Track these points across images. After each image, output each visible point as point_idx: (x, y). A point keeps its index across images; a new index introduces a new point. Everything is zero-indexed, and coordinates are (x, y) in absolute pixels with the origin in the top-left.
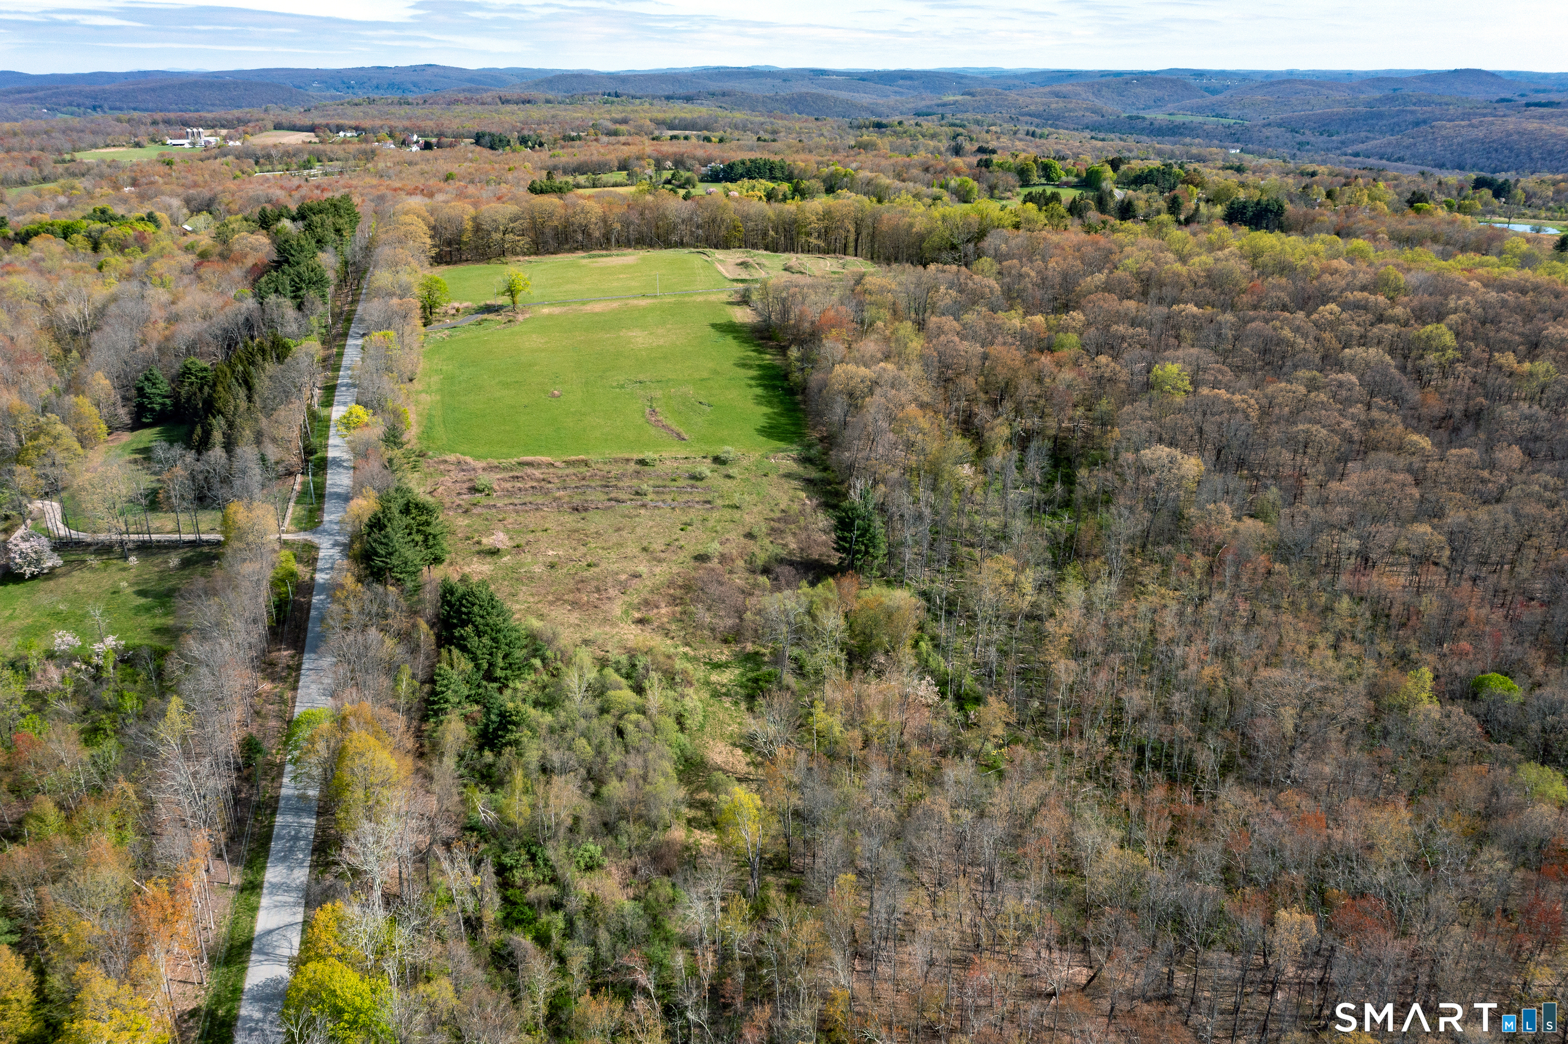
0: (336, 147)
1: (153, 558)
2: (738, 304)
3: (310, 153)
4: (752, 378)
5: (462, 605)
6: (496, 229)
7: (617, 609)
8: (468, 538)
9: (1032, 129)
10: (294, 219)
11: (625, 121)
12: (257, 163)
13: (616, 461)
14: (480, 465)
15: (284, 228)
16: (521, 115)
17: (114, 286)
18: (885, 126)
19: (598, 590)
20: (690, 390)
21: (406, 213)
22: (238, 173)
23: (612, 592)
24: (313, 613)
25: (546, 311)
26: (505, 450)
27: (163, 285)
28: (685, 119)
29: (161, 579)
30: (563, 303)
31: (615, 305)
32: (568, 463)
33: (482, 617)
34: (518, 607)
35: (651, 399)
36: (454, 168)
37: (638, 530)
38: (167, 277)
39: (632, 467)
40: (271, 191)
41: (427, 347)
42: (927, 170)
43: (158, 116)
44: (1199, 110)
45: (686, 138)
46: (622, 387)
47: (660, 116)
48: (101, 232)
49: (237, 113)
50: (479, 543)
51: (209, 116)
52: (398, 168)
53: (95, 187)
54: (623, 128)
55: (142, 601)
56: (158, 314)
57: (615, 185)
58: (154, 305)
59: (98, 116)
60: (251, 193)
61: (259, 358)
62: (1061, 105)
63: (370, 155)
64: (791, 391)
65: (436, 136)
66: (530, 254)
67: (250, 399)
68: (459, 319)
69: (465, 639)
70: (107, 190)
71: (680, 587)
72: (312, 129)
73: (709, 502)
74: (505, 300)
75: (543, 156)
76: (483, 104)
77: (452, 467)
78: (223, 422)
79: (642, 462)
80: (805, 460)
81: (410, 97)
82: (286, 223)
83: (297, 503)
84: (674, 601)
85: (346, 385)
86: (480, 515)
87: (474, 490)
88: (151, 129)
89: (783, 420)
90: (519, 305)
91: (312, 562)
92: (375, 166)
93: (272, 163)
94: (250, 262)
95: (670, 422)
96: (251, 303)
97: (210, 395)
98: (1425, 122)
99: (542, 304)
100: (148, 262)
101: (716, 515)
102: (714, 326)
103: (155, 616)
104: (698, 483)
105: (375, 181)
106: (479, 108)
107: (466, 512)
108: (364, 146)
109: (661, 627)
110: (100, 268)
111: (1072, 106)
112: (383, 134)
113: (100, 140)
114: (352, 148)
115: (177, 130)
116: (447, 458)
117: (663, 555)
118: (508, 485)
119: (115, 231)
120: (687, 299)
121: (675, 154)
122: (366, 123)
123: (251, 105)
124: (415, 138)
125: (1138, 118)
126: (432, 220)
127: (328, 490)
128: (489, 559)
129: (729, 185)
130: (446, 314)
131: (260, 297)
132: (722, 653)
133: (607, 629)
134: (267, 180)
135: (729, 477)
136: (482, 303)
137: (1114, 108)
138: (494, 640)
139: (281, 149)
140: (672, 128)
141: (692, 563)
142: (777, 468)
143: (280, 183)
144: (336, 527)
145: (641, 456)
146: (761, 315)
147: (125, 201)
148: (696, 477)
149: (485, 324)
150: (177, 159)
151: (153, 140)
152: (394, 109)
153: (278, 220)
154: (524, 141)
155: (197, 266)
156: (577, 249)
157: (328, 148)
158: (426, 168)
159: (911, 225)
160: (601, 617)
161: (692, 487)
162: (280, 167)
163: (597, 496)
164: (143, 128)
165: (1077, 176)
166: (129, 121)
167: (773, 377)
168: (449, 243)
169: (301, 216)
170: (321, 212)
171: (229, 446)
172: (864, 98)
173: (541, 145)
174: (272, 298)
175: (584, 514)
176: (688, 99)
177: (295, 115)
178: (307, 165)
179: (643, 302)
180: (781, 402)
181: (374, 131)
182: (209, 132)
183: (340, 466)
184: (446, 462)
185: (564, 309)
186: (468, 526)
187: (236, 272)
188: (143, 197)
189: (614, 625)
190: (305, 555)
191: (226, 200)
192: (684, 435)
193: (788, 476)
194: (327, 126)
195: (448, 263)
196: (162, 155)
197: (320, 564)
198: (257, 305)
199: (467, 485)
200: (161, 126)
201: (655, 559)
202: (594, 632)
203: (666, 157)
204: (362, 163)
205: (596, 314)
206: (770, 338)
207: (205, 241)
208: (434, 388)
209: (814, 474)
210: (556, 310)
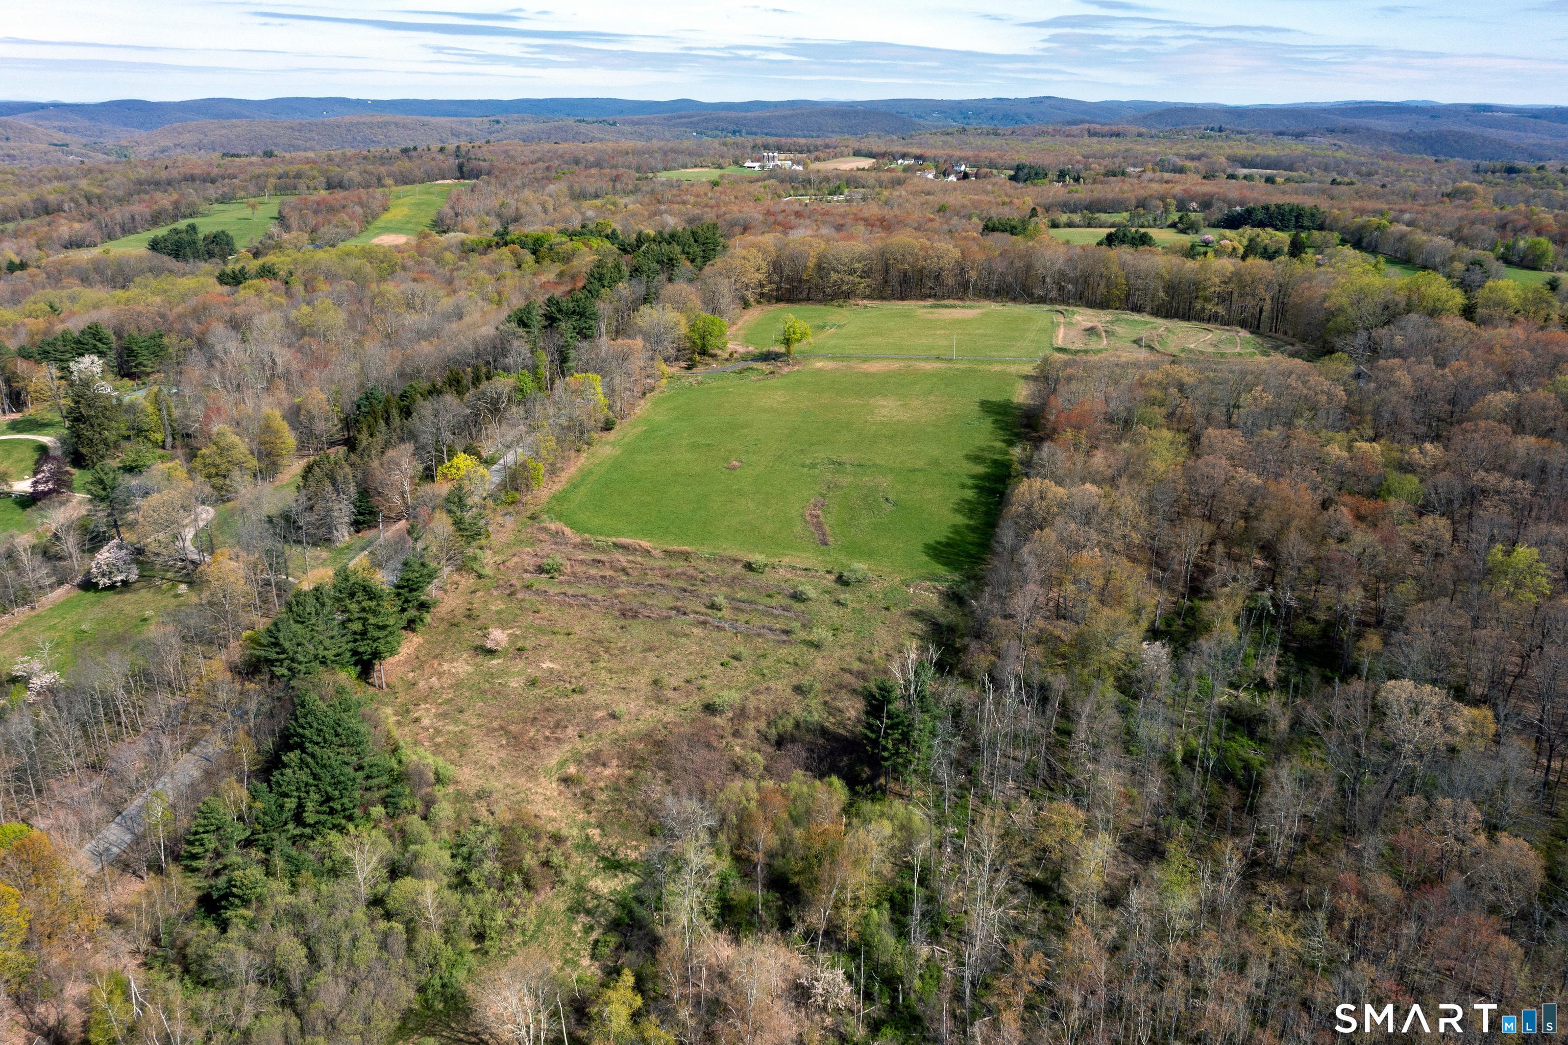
0: (882, 174)
2: (1032, 379)
3: (852, 179)
4: (974, 477)
6: (837, 269)
7: (555, 757)
11: (1200, 157)
13: (723, 559)
14: (575, 539)
16: (1093, 148)
18: (1518, 171)
19: (556, 726)
20: (885, 482)
22: (769, 196)
23: (569, 732)
25: (819, 365)
26: (616, 526)
28: (1269, 157)
30: (846, 358)
31: (896, 365)
32: (668, 553)
35: (832, 487)
37: (672, 654)
39: (734, 570)
41: (667, 393)
45: (1247, 177)
46: (814, 466)
47: (1247, 152)
49: (827, 139)
50: (486, 636)
54: (1190, 164)
68: (727, 364)
71: (655, 743)
72: (870, 155)
73: (788, 633)
74: (782, 349)
75: (1060, 191)
77: (547, 537)
79: (751, 566)
80: (952, 596)
86: (520, 601)
87: (543, 569)
89: (971, 537)
90: (792, 356)
92: (890, 195)
93: (805, 188)
95: (829, 520)
99: (822, 356)
101: (783, 651)
102: (984, 404)
104: (795, 606)
107: (511, 594)
108: (905, 174)
109: (587, 793)
113: (692, 161)
114: (888, 176)
115: (761, 155)
116: (554, 525)
117: (670, 694)
118: (582, 570)
120: (982, 367)
121: (1204, 195)
122: (933, 152)
124: (962, 168)
126: (774, 255)
132: (636, 847)
133: (522, 781)
135: (839, 603)
136: (765, 350)
139: (823, 174)
140: (1244, 165)
141: (696, 714)
142: (910, 601)
148: (798, 597)
149: (747, 373)
151: (735, 162)
152: (975, 139)
157: (873, 175)
159: (1325, 298)
160: (528, 763)
161: (786, 609)
162: (812, 191)
163: (662, 601)
168: (789, 281)
175: (628, 622)
177: (878, 143)
179: (928, 366)
181: (932, 160)
182: (786, 156)
184: (548, 529)
185: (839, 365)
189: (533, 778)
192: (831, 539)
193: (917, 614)
194: (896, 153)
196: (723, 176)
200: (754, 150)
201: (657, 698)
203: (1192, 198)
204: (885, 190)
205: (867, 375)
210: (829, 365)
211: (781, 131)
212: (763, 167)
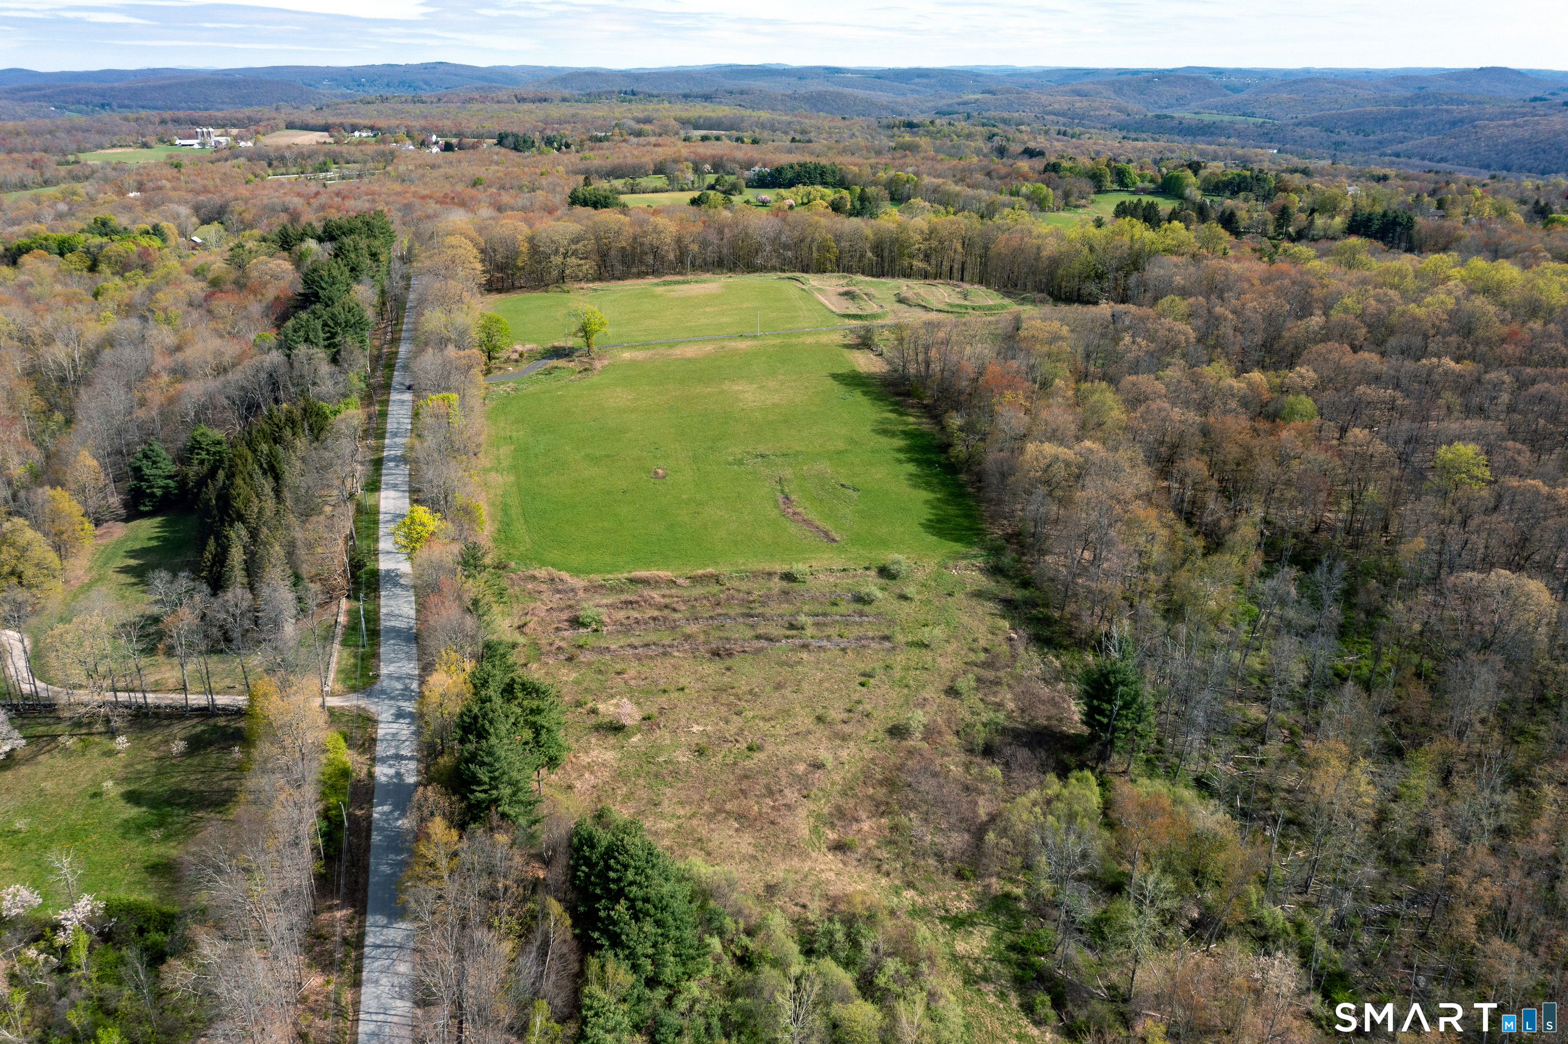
0: (353, 148)
1: (147, 735)
2: (857, 347)
3: (326, 155)
4: (900, 450)
5: (609, 868)
6: (556, 252)
7: (803, 827)
8: (579, 704)
9: (1063, 129)
10: (320, 240)
11: (648, 121)
12: (270, 165)
13: (755, 575)
14: (579, 583)
15: (309, 250)
16: (541, 114)
17: (111, 323)
18: (917, 126)
19: (770, 793)
20: (825, 467)
21: (451, 234)
22: (251, 177)
23: (791, 795)
24: (376, 838)
25: (627, 355)
26: (608, 559)
27: (168, 321)
28: (710, 119)
29: (160, 772)
30: (645, 345)
31: (709, 348)
32: (695, 580)
33: (640, 885)
34: (664, 825)
35: (780, 481)
36: (481, 172)
37: (805, 686)
38: (174, 312)
39: (777, 584)
40: (287, 199)
41: (491, 405)
42: (989, 174)
43: (167, 115)
44: (1225, 109)
45: (718, 139)
46: (740, 462)
47: (684, 115)
48: (101, 247)
49: (247, 111)
50: (594, 711)
51: (219, 114)
52: (420, 171)
53: (98, 192)
54: (647, 127)
55: (132, 811)
56: (161, 362)
57: (655, 191)
58: (158, 348)
59: (105, 115)
60: (266, 201)
61: (288, 433)
62: (1086, 104)
63: (389, 158)
64: (952, 468)
65: (456, 136)
66: (594, 280)
67: (277, 492)
68: (524, 365)
69: (615, 923)
70: (112, 197)
71: (881, 783)
72: (326, 128)
73: (886, 638)
74: (576, 342)
75: (571, 158)
76: (499, 102)
77: (543, 587)
78: (243, 532)
79: (789, 577)
80: (996, 571)
81: (424, 95)
82: (311, 244)
83: (344, 644)
84: (880, 809)
85: (395, 459)
86: (589, 664)
87: (576, 622)
88: (160, 129)
89: (952, 510)
90: (595, 348)
91: (367, 745)
92: (396, 170)
93: (285, 165)
94: (271, 293)
95: (812, 516)
96: (276, 357)
97: (224, 487)
98: (1462, 121)
99: (621, 346)
100: (151, 290)
101: (900, 659)
102: (835, 377)
103: (150, 841)
104: (867, 609)
105: (397, 187)
106: (496, 106)
107: (570, 659)
108: (382, 147)
109: (869, 855)
110: (96, 295)
111: (1096, 104)
112: (401, 134)
113: (106, 140)
114: (370, 149)
115: (187, 131)
116: (536, 573)
117: (847, 729)
118: (621, 615)
119: (116, 247)
120: (794, 340)
121: (714, 157)
122: (381, 123)
123: (260, 103)
124: (434, 138)
125: (1166, 117)
126: (481, 241)
127: (385, 623)
128: (612, 740)
129: (783, 191)
130: (508, 360)
131: (286, 346)
132: (959, 897)
133: (795, 862)
134: (281, 185)
135: (904, 597)
136: (549, 345)
137: (1138, 108)
138: (658, 923)
139: (295, 150)
140: (697, 127)
141: (889, 742)
142: (962, 583)
143: (297, 189)
144: (399, 686)
145: (786, 568)
146: (889, 363)
147: (128, 208)
148: (861, 599)
149: (556, 373)
150: (185, 161)
151: (162, 141)
152: (410, 107)
153: (302, 240)
154: (549, 142)
155: (208, 297)
156: (647, 274)
157: (344, 149)
158: (450, 171)
160: (782, 840)
161: (861, 614)
162: (294, 170)
163: (739, 632)
164: (151, 128)
165: (1152, 181)
166: (137, 120)
167: (924, 449)
168: (501, 268)
169: (329, 235)
170: (352, 231)
171: (252, 569)
172: (883, 97)
173: (568, 146)
174: (302, 350)
175: (729, 662)
176: (707, 98)
177: (307, 114)
178: (323, 168)
179: (743, 345)
180: (943, 484)
181: (391, 131)
182: (219, 131)
183: (396, 584)
184: (534, 578)
185: (650, 353)
186: (577, 682)
187: (256, 308)
188: (148, 205)
189: (804, 855)
190: (357, 734)
191: (238, 209)
192: (833, 534)
193: (979, 594)
194: (341, 125)
195: (499, 291)
196: (171, 157)
197: (381, 750)
198: (283, 358)
199: (565, 615)
200: (170, 125)
201: (836, 735)
202: (779, 872)
203: (705, 160)
204: (381, 165)
205: (689, 360)
206: (908, 394)
207: (217, 263)
208: (505, 463)
209: (1010, 591)
210: (640, 355)
211: (160, 103)
212: (203, 145)
